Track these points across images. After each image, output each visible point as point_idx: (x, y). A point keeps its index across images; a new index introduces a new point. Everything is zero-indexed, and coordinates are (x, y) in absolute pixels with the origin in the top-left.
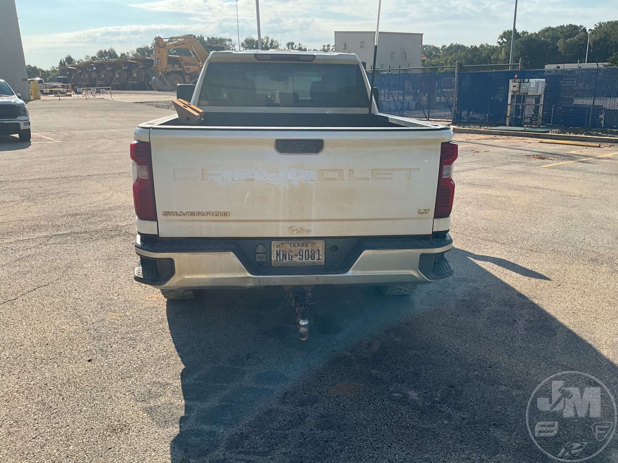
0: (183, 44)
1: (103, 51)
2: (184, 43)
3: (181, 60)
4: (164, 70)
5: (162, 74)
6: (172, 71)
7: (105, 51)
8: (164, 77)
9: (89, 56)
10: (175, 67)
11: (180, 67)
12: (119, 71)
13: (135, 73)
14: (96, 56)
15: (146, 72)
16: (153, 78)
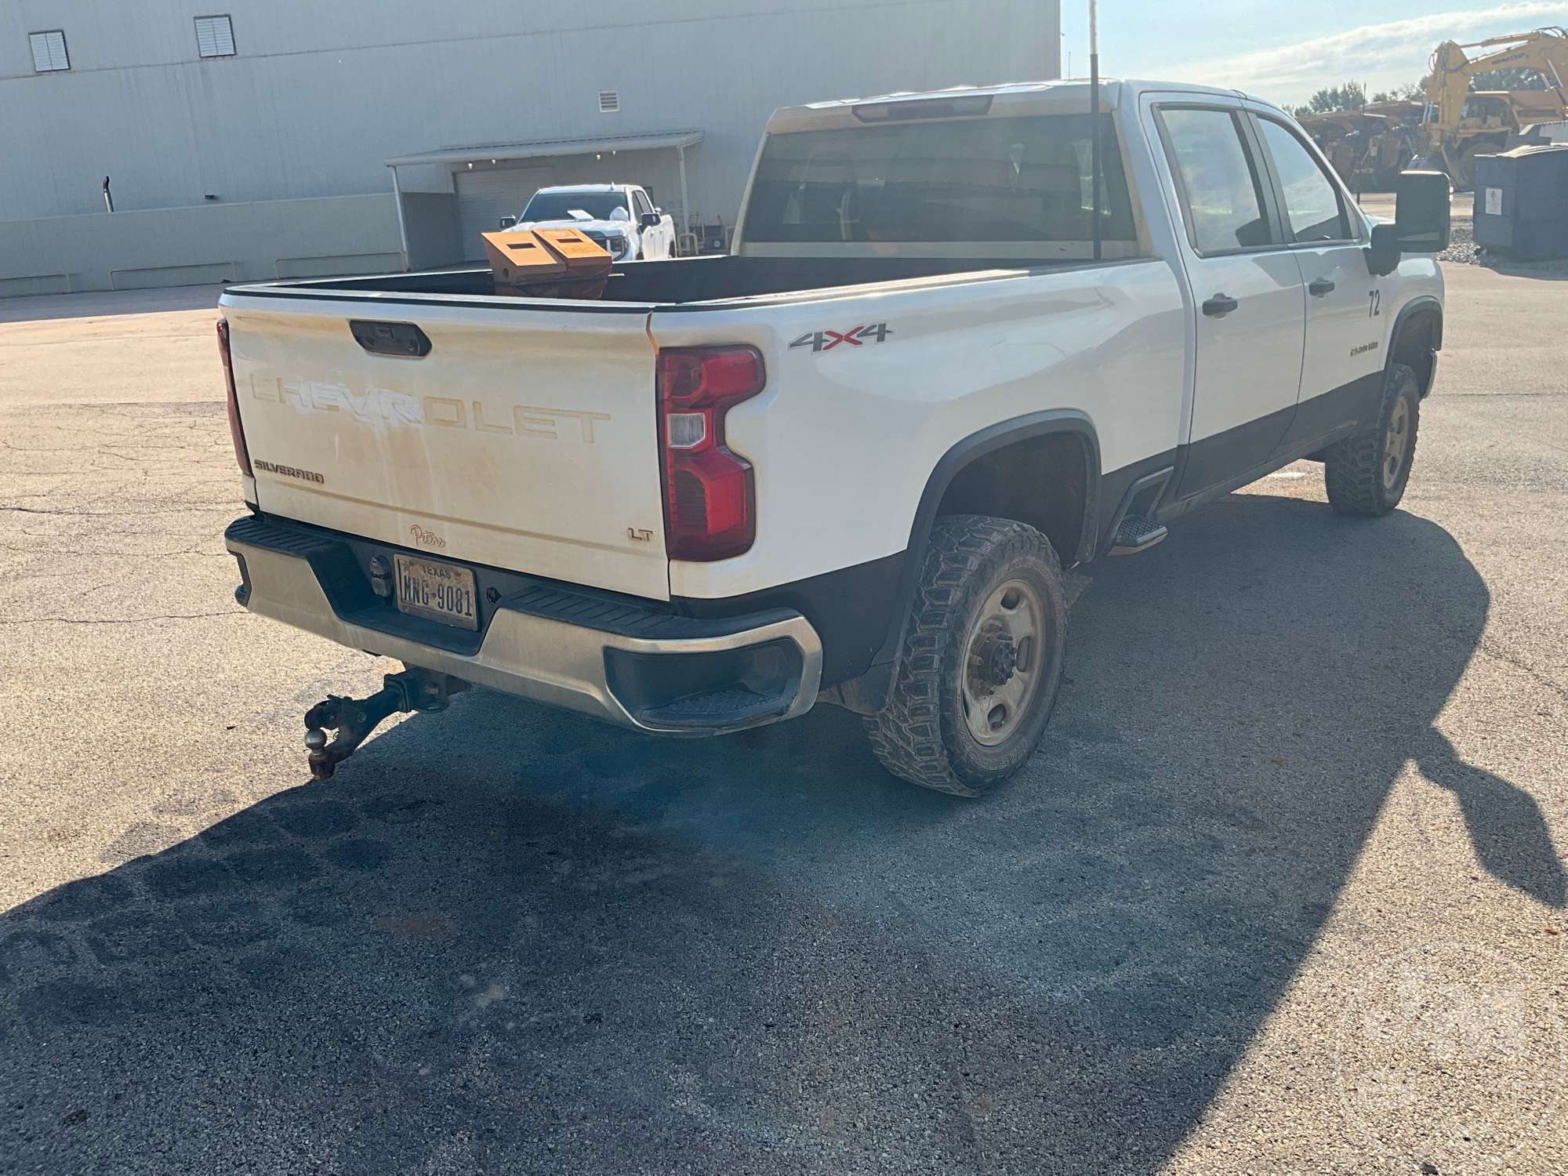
0: (1520, 56)
1: (1329, 91)
2: (1523, 54)
3: (1513, 101)
4: (1448, 134)
5: (1440, 146)
6: (1479, 134)
7: (1335, 92)
8: (1444, 153)
9: (1291, 106)
10: (1488, 121)
11: (1503, 124)
12: (1334, 144)
13: (1374, 145)
14: (1308, 105)
15: (1404, 142)
16: (1412, 156)
